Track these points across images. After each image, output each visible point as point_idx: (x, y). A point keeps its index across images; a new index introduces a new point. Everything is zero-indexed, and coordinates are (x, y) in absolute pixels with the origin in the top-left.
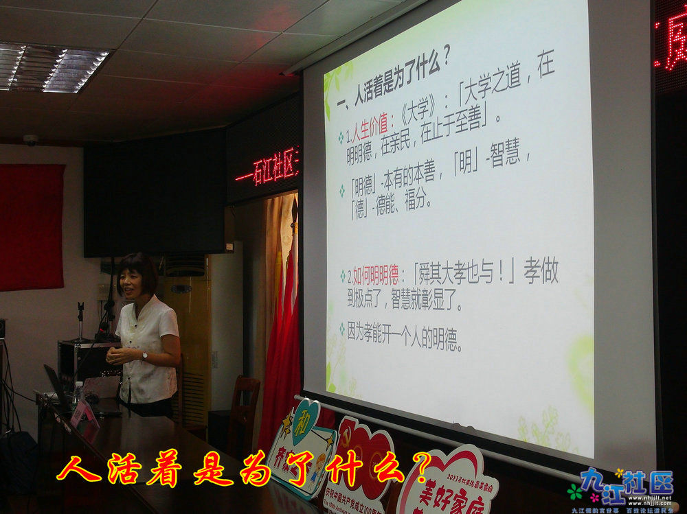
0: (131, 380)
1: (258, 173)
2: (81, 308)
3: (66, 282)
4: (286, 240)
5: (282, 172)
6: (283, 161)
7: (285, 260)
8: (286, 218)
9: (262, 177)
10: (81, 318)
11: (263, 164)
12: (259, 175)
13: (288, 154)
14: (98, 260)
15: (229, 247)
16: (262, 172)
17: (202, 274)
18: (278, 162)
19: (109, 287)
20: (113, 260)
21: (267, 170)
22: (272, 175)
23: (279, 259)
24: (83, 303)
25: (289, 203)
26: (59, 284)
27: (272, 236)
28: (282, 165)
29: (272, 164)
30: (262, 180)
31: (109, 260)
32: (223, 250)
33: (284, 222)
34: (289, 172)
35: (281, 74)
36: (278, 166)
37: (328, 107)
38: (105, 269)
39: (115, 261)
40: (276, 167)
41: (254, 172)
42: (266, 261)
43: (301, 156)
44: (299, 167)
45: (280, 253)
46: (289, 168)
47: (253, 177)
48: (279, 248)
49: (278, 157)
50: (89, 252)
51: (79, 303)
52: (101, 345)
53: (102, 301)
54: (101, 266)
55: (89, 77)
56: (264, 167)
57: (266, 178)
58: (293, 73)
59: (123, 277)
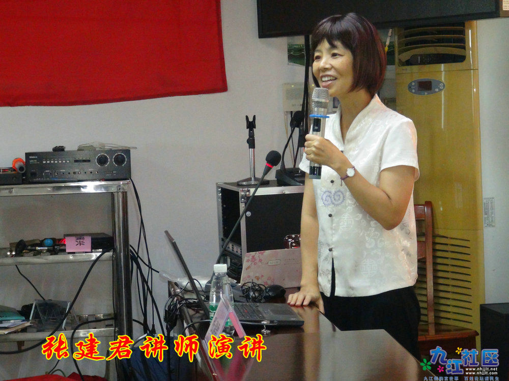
0: (335, 253)
2: (251, 125)
10: (251, 143)
14: (283, 42)
17: (462, 58)
19: (303, 87)
20: (307, 41)
24: (254, 117)
26: (219, 85)
31: (299, 41)
32: (496, 12)
38: (295, 56)
51: (247, 117)
52: (287, 190)
53: (292, 112)
54: (289, 51)
59: (319, 58)
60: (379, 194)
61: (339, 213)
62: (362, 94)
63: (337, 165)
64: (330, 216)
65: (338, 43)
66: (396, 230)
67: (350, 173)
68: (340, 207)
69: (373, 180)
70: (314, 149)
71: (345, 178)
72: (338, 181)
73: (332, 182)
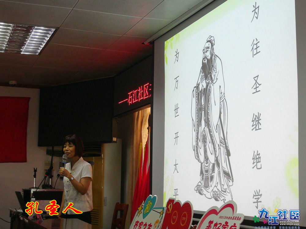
1: (130, 98)
2: (35, 171)
3: (28, 159)
4: (145, 136)
5: (143, 96)
6: (143, 91)
7: (144, 146)
8: (145, 124)
9: (132, 100)
10: (35, 176)
11: (133, 93)
12: (131, 100)
13: (146, 87)
14: (45, 148)
15: (115, 139)
16: (133, 98)
17: (100, 155)
18: (141, 91)
19: (51, 162)
21: (135, 97)
22: (138, 99)
23: (141, 147)
25: (147, 117)
26: (24, 160)
27: (137, 135)
28: (143, 93)
29: (138, 92)
30: (132, 102)
31: (51, 148)
32: (111, 141)
33: (144, 126)
34: (146, 96)
35: (143, 43)
36: (140, 93)
37: (166, 58)
38: (49, 153)
39: (54, 149)
40: (139, 94)
41: (128, 98)
43: (152, 87)
44: (151, 92)
45: (141, 144)
46: (147, 93)
47: (127, 100)
48: (141, 141)
49: (141, 89)
50: (41, 144)
51: (34, 168)
53: (46, 170)
54: (47, 151)
55: (44, 44)
56: (134, 95)
57: (135, 100)
58: (149, 43)
59: (65, 147)
60: (80, 185)
61: (69, 190)
62: (77, 157)
63: (69, 176)
64: (67, 191)
65: (71, 143)
66: (85, 195)
67: (72, 179)
68: (69, 189)
69: (78, 181)
70: (62, 172)
71: (71, 180)
72: (69, 181)
73: (68, 182)
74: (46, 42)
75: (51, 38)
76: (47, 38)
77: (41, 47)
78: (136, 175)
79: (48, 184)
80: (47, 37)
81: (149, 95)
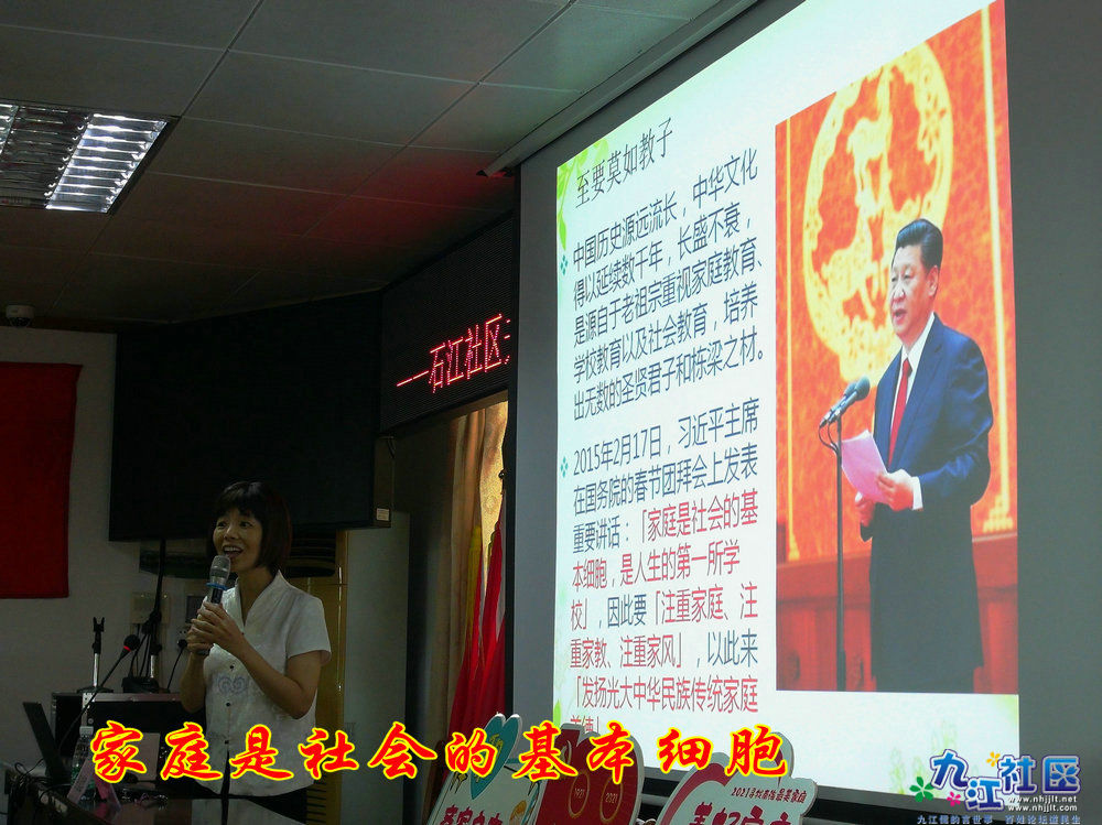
1: (438, 368)
2: (99, 628)
3: (71, 584)
4: (490, 504)
5: (482, 361)
6: (484, 342)
7: (487, 540)
8: (491, 461)
9: (445, 375)
10: (97, 647)
11: (447, 349)
12: (440, 377)
13: (492, 327)
14: (135, 547)
15: (382, 514)
16: (446, 365)
17: (331, 572)
18: (474, 343)
19: (155, 598)
20: (163, 548)
21: (454, 362)
22: (463, 369)
23: (476, 541)
24: (103, 622)
25: (497, 435)
26: (60, 589)
27: (463, 498)
29: (464, 347)
30: (445, 380)
31: (154, 547)
32: (369, 522)
33: (488, 469)
34: (494, 360)
35: (482, 173)
36: (474, 350)
37: (562, 225)
38: (147, 563)
39: (168, 549)
40: (470, 353)
41: (431, 371)
42: (453, 546)
43: (513, 329)
44: (510, 348)
45: (477, 531)
46: (494, 350)
47: (427, 376)
48: (477, 520)
49: (474, 335)
50: (120, 529)
51: (95, 619)
53: (139, 625)
54: (141, 557)
55: (129, 176)
56: (450, 356)
57: (453, 376)
58: (502, 171)
59: (224, 524)
64: (228, 705)
72: (239, 666)
73: (232, 667)
74: (133, 166)
75: (151, 153)
76: (138, 155)
77: (117, 187)
78: (459, 643)
79: (144, 675)
80: (140, 150)
81: (503, 356)
